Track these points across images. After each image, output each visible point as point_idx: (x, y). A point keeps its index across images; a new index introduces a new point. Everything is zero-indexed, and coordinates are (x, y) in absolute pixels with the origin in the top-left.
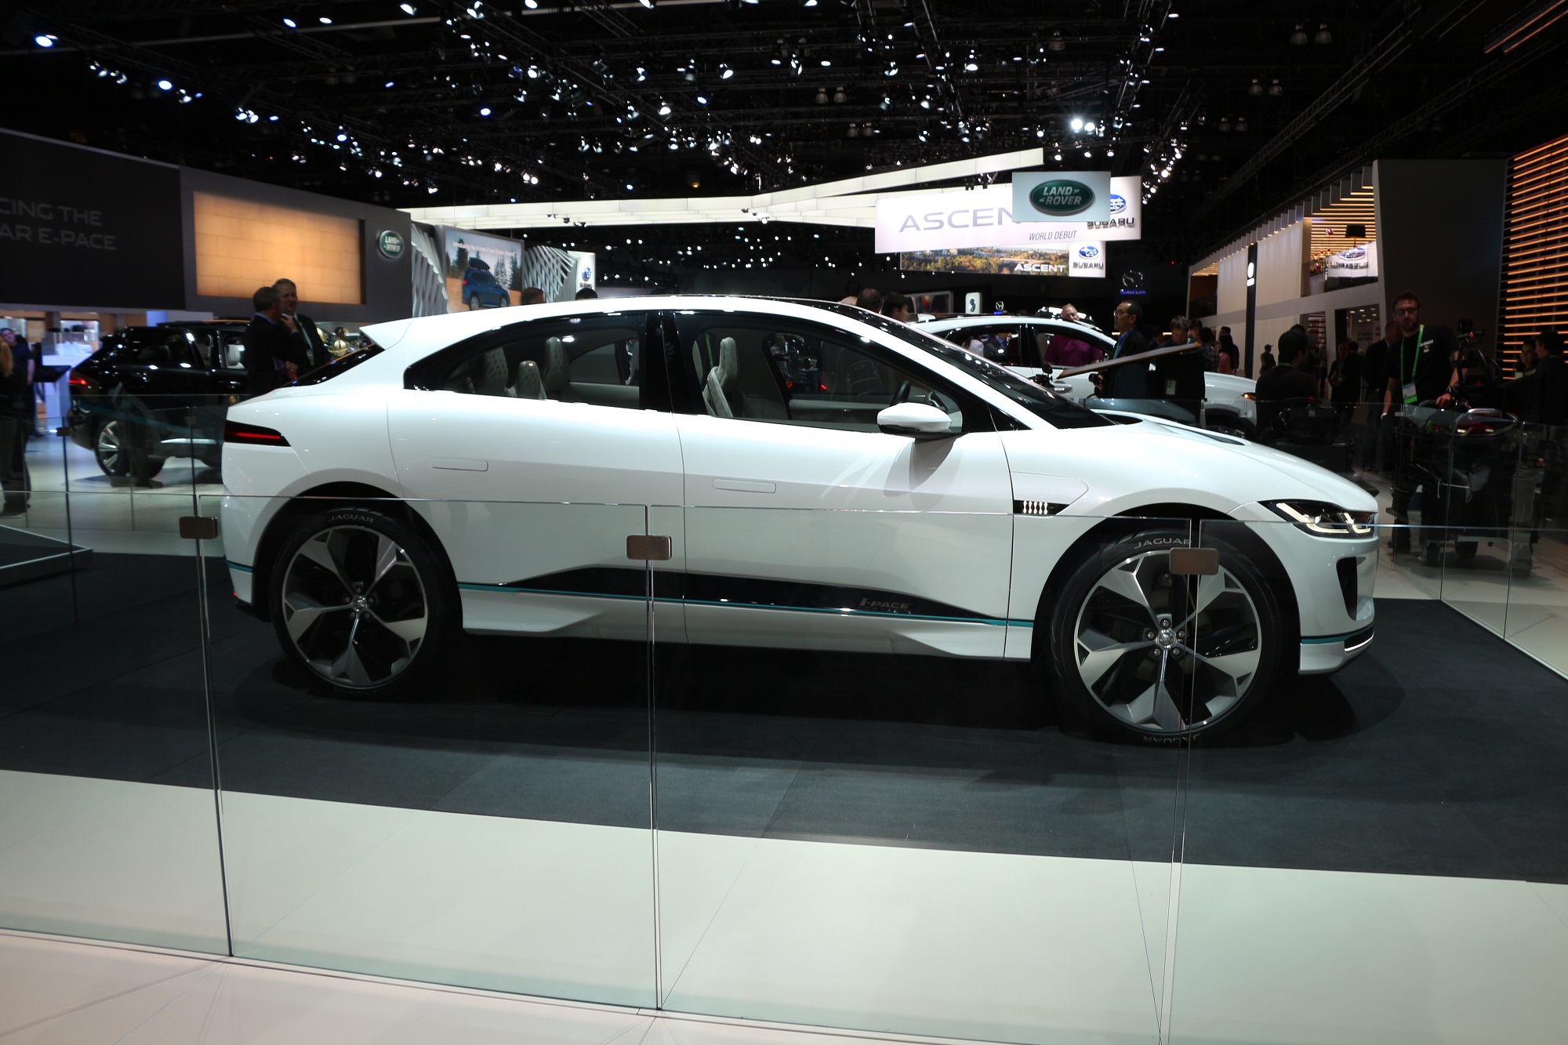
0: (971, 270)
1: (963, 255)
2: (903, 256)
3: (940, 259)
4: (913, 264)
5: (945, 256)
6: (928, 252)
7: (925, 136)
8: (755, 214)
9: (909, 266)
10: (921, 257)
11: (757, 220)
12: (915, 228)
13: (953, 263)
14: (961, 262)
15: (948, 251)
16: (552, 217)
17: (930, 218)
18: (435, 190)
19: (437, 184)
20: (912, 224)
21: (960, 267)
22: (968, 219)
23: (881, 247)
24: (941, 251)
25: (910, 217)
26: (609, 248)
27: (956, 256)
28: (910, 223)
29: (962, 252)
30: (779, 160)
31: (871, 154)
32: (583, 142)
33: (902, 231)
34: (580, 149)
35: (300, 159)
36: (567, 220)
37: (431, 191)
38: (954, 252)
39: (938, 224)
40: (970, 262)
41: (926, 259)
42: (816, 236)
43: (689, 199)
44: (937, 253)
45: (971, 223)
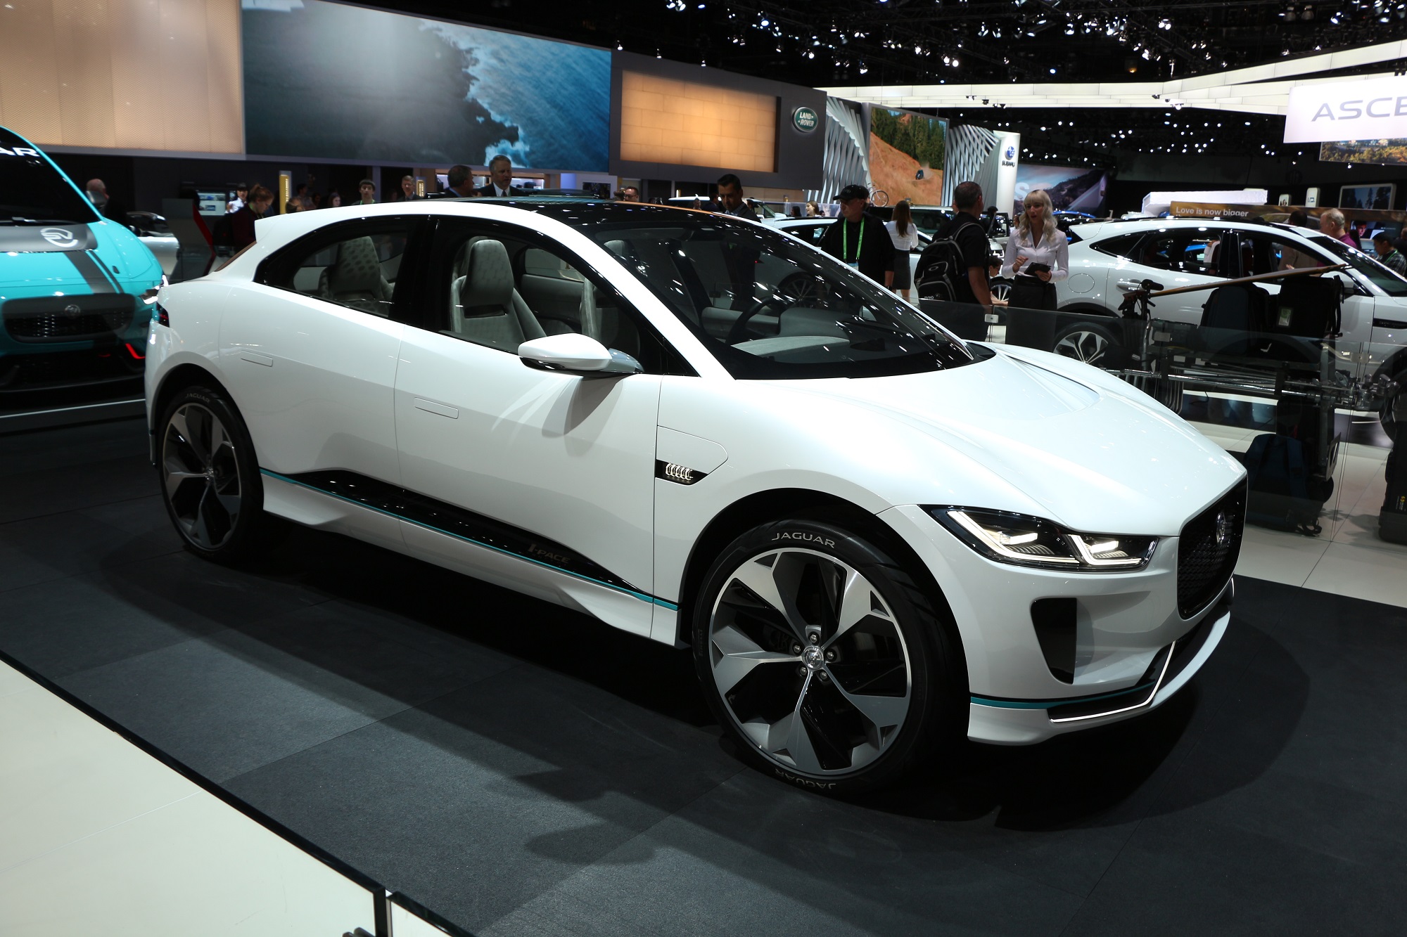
0: (1402, 162)
1: (1395, 146)
2: (1324, 146)
3: (1366, 150)
4: (1334, 154)
5: (1372, 146)
6: (1353, 142)
7: (1338, 18)
8: (1167, 101)
9: (1329, 157)
10: (1345, 148)
11: (1171, 106)
12: (1328, 118)
13: (1381, 155)
14: (1391, 154)
15: (1377, 141)
16: (970, 98)
17: (1346, 107)
18: (866, 71)
19: (868, 66)
20: (1327, 113)
21: (1389, 159)
22: (1390, 107)
23: (1293, 135)
24: (1369, 141)
25: (1326, 105)
26: (1043, 129)
27: (1385, 147)
28: (1324, 111)
29: (1393, 143)
30: (1194, 46)
31: (1289, 39)
32: (983, 27)
33: (1314, 119)
34: (980, 34)
35: (739, 42)
36: (986, 102)
37: (863, 71)
38: (1384, 142)
39: (1355, 113)
40: (1401, 153)
41: (1349, 149)
42: (1248, 124)
43: (1101, 84)
44: (1364, 143)
45: (1392, 112)
